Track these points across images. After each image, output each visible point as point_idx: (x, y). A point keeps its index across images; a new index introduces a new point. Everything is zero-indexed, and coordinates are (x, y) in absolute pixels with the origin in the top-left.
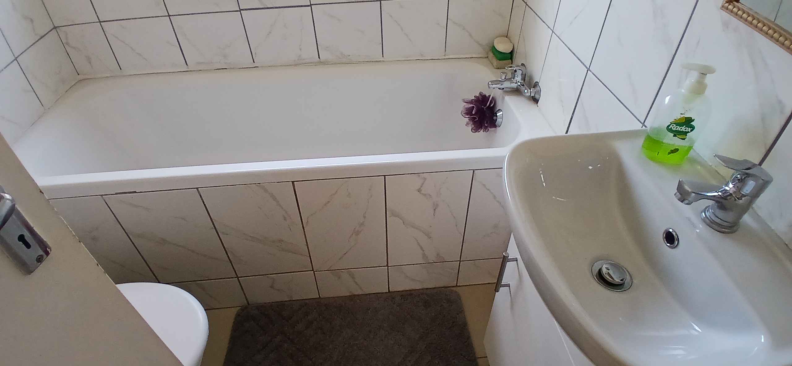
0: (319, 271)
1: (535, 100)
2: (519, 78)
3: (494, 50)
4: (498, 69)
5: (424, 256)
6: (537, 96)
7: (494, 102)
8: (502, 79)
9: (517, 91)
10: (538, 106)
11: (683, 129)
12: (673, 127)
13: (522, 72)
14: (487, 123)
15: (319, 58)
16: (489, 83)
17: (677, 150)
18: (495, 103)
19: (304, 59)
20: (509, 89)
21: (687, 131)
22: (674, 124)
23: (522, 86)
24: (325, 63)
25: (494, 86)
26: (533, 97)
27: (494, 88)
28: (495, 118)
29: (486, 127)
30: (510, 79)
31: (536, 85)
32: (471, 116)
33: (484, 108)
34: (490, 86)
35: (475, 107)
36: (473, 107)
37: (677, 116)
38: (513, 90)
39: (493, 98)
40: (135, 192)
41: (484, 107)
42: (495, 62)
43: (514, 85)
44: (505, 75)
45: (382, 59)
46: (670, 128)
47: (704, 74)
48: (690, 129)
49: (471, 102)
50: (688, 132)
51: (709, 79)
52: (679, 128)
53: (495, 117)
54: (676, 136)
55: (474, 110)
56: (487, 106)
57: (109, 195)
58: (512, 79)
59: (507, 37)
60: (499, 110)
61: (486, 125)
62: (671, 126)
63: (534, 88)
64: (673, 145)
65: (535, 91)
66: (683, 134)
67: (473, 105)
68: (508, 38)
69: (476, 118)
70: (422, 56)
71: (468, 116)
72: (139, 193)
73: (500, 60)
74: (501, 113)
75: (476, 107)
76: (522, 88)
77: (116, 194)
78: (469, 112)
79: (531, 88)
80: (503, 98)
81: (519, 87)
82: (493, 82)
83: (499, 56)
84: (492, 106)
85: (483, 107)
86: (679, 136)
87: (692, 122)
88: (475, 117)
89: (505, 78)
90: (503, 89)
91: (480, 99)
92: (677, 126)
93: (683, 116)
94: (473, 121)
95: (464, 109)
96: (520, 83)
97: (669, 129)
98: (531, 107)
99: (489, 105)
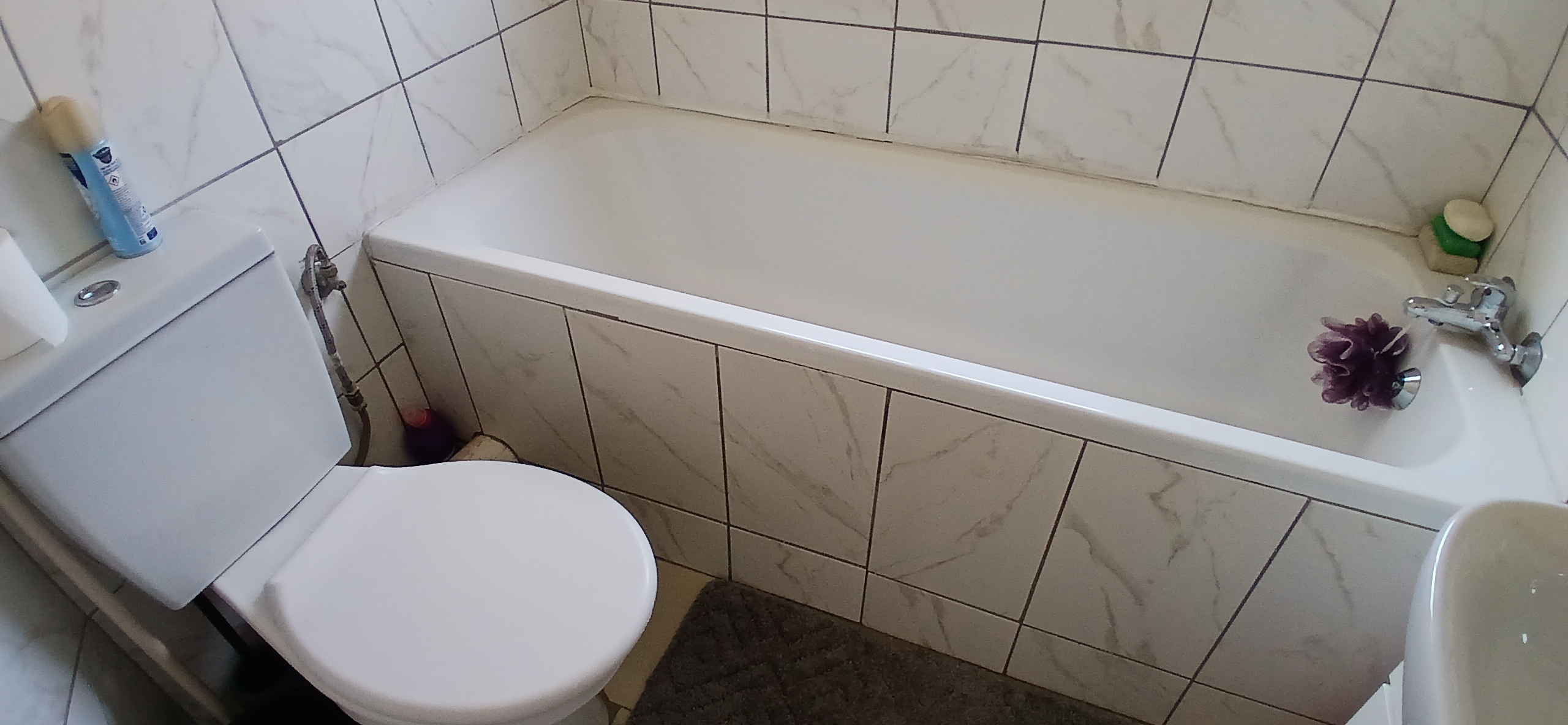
0: (878, 575)
1: (1518, 376)
2: (1490, 310)
3: (1439, 225)
4: (1439, 271)
5: (1112, 636)
6: (1526, 369)
7: (1403, 348)
8: (1445, 301)
9: (1476, 341)
10: (1521, 393)
13: (1505, 299)
14: (1369, 390)
15: (1017, 150)
16: (1408, 300)
18: (1407, 350)
20: (1454, 330)
23: (1493, 331)
24: (1026, 163)
25: (1419, 311)
26: (1515, 366)
28: (1396, 385)
29: (1366, 399)
30: (1465, 307)
31: (1532, 340)
32: (1332, 362)
33: (1373, 354)
34: (1410, 309)
35: (1352, 343)
36: (1347, 344)
38: (1467, 334)
39: (1405, 337)
40: (616, 319)
41: (1375, 351)
42: (1435, 253)
43: (1474, 324)
44: (1457, 293)
45: (1155, 182)
49: (1345, 330)
53: (1397, 383)
55: (1347, 351)
56: (1381, 353)
57: (576, 310)
58: (1473, 308)
59: (1481, 204)
60: (1413, 371)
61: (1365, 394)
63: (1523, 347)
65: (1526, 353)
67: (1347, 340)
68: (1484, 207)
69: (1343, 370)
70: (1251, 194)
71: (1325, 360)
72: (622, 321)
73: (1449, 252)
74: (1418, 378)
75: (1354, 346)
76: (1493, 337)
77: (587, 312)
78: (1330, 352)
79: (1517, 346)
80: (1433, 347)
81: (1485, 332)
82: (1420, 302)
83: (1449, 242)
84: (1395, 353)
85: (1372, 349)
88: (1344, 367)
89: (1455, 302)
90: (1441, 324)
91: (1370, 330)
94: (1334, 374)
95: (1319, 341)
96: (1491, 323)
98: (1503, 390)
99: (1389, 351)
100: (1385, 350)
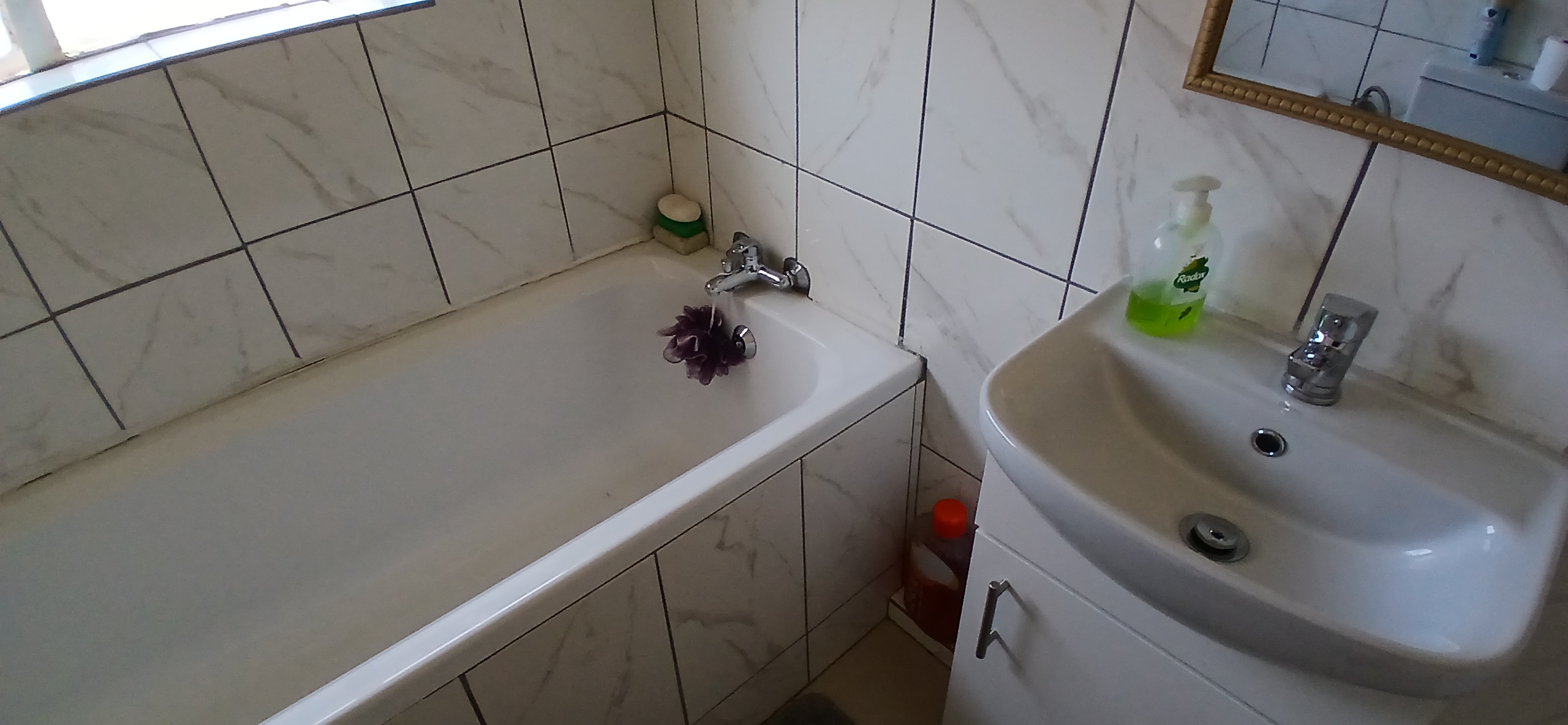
1: (800, 289)
2: (753, 261)
3: (659, 221)
4: (690, 253)
5: (749, 664)
6: (803, 282)
8: (724, 272)
9: (758, 285)
10: (812, 300)
11: (1195, 277)
12: (1182, 280)
15: (297, 355)
16: (706, 286)
17: (1189, 309)
18: (723, 317)
19: (258, 373)
20: (743, 287)
21: (1200, 277)
22: (1183, 274)
24: (316, 362)
25: (715, 289)
26: (794, 285)
27: (719, 293)
28: (739, 342)
29: (726, 366)
31: (791, 263)
32: (694, 357)
33: (709, 334)
34: (711, 291)
36: (694, 339)
37: (1187, 261)
39: (717, 310)
41: (708, 329)
42: (678, 243)
43: (751, 276)
45: (450, 309)
46: (1178, 281)
47: (1205, 193)
48: (1203, 274)
50: (1202, 279)
51: (1213, 197)
52: (1190, 278)
54: (1188, 290)
55: (695, 344)
58: (743, 266)
59: (674, 193)
60: (739, 329)
61: (724, 363)
62: (1180, 279)
63: (791, 270)
64: (1184, 304)
65: (795, 273)
66: (1195, 285)
67: (691, 337)
68: (679, 193)
69: (702, 358)
70: (529, 275)
71: (683, 359)
73: (683, 237)
74: (747, 329)
75: (697, 338)
78: (688, 352)
79: (786, 273)
80: (741, 307)
81: (759, 275)
82: (713, 282)
83: (680, 230)
84: (719, 325)
85: (705, 331)
86: (1190, 289)
87: (1205, 263)
88: (701, 355)
89: (729, 269)
90: (733, 288)
92: (1188, 275)
93: (1194, 259)
94: (698, 364)
95: (665, 348)
96: (758, 268)
97: (1177, 284)
98: (798, 304)
99: (713, 326)
100: (711, 327)
